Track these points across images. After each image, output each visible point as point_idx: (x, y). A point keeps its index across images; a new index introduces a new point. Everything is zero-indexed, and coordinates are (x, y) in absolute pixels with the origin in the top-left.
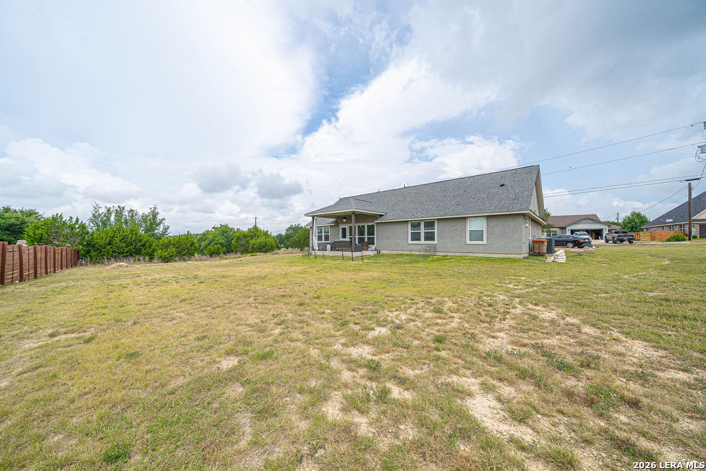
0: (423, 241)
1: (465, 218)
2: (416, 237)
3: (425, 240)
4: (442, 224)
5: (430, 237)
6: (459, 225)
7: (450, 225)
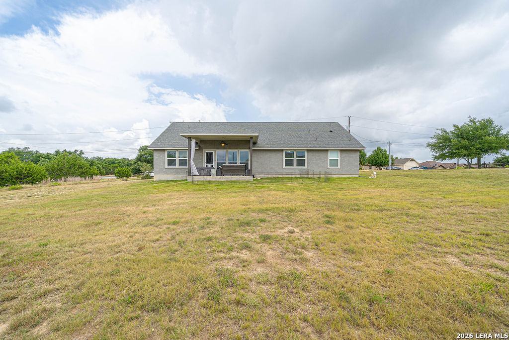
0: (295, 166)
1: (327, 150)
2: (289, 163)
3: (297, 166)
4: (311, 154)
5: (301, 163)
6: (322, 155)
7: (316, 155)
